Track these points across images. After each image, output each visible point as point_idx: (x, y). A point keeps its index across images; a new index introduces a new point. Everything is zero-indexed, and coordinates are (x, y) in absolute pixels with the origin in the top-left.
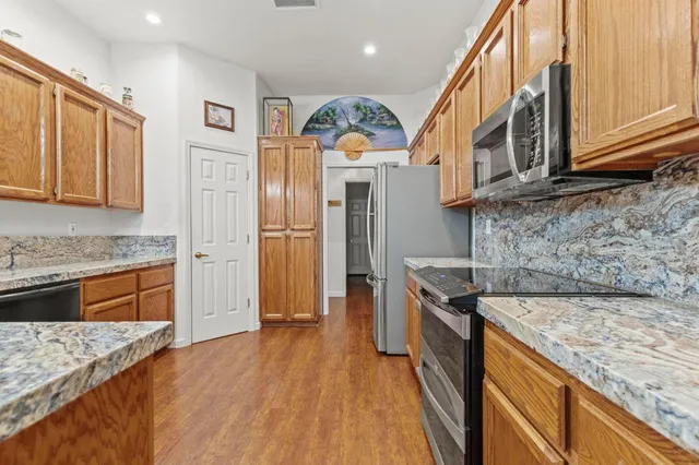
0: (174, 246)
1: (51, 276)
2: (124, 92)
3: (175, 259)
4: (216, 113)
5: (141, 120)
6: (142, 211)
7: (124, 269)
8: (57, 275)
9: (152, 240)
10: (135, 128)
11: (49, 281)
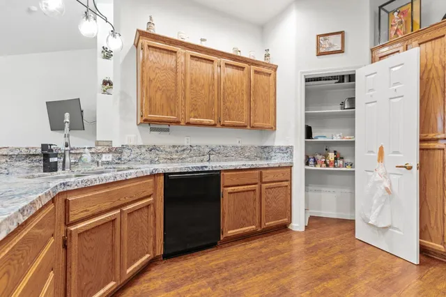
0: (292, 154)
1: (202, 167)
2: (265, 53)
3: (292, 163)
4: (326, 42)
5: (275, 68)
6: (275, 130)
7: (249, 167)
8: (206, 167)
9: (280, 148)
10: (270, 74)
11: (201, 170)
